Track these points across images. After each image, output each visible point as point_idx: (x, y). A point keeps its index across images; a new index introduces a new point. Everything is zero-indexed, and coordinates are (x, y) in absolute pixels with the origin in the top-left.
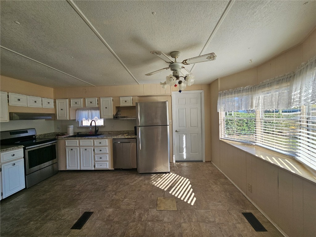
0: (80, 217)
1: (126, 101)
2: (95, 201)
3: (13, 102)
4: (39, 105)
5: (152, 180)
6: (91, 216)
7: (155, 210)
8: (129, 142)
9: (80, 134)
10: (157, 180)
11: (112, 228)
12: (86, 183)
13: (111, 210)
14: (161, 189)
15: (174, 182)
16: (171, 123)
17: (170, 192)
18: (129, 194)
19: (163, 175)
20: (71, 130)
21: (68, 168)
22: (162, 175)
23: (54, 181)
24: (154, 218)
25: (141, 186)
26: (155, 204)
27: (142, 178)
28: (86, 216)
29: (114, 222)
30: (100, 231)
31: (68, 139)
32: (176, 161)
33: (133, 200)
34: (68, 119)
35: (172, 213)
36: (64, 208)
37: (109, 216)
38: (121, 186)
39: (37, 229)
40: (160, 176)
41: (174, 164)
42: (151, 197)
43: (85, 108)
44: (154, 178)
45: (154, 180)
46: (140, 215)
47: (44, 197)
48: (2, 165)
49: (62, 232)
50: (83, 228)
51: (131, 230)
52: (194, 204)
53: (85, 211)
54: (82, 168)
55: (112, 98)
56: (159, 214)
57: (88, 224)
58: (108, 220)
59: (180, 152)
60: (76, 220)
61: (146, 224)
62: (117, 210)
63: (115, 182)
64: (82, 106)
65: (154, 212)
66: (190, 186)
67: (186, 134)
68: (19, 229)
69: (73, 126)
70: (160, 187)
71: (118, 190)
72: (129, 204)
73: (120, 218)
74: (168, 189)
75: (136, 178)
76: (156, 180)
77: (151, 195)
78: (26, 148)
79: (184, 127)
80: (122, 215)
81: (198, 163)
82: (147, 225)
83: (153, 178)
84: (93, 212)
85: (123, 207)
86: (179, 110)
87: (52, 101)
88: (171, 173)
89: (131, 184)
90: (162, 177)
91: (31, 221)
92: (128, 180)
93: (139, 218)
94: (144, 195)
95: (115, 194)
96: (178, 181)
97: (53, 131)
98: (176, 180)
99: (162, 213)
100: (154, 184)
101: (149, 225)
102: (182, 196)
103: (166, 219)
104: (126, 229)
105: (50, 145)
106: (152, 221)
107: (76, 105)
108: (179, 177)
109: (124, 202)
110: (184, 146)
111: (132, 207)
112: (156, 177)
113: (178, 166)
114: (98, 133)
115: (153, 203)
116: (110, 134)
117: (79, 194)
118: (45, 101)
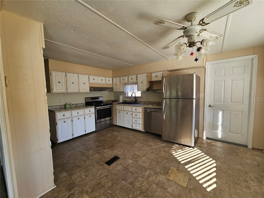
0: (112, 158)
1: (156, 76)
2: (124, 151)
3: (92, 81)
4: (104, 82)
5: (173, 149)
6: (118, 160)
7: (164, 177)
8: (157, 112)
9: (126, 101)
10: (178, 151)
11: (126, 175)
12: (124, 136)
13: (131, 161)
14: (178, 160)
15: (195, 159)
16: (203, 97)
17: (186, 167)
18: (148, 154)
19: (186, 148)
20: (121, 99)
21: (118, 124)
22: (184, 148)
23: (109, 130)
24: (160, 183)
25: (160, 151)
26: (166, 171)
27: (164, 145)
28: (115, 159)
29: (129, 171)
30: (119, 172)
31: (118, 105)
32: (207, 138)
33: (149, 161)
34: (119, 91)
35: (179, 187)
36: (107, 149)
37: (128, 165)
38: (145, 146)
39: (92, 155)
40: (182, 148)
41: (203, 140)
42: (165, 163)
43: (128, 84)
44: (176, 148)
45: (174, 150)
46: (149, 174)
47: (101, 138)
48: (85, 116)
49: (100, 163)
50: (111, 166)
51: (137, 183)
52: (210, 191)
53: (116, 155)
54: (125, 126)
55: (146, 74)
56: (166, 181)
57: (114, 165)
58: (126, 167)
59: (213, 130)
60: (109, 158)
61: (151, 184)
62: (135, 163)
63: (142, 141)
64: (127, 82)
65: (162, 178)
66: (215, 169)
67: (223, 110)
68: (86, 152)
69: (122, 96)
70: (178, 158)
71: (142, 148)
72: (144, 162)
73: (134, 170)
74: (185, 163)
75: (159, 143)
76: (176, 151)
77: (166, 162)
78: (96, 108)
79: (222, 102)
80: (137, 168)
81: (238, 147)
82: (151, 186)
83: (174, 147)
84: (120, 158)
85: (140, 163)
86: (214, 82)
87: (111, 79)
88: (196, 149)
89: (153, 146)
90: (184, 150)
91: (91, 150)
92: (152, 143)
93: (147, 177)
94: (159, 160)
95: (138, 151)
96: (201, 159)
97: (113, 99)
98: (198, 157)
99: (169, 182)
100: (173, 154)
101: (153, 187)
102: (198, 176)
103: (170, 190)
104: (135, 180)
105: (109, 107)
106: (157, 184)
107: (123, 81)
108: (203, 155)
109: (142, 159)
110: (220, 123)
111: (146, 165)
112: (178, 148)
113: (207, 143)
114: (137, 102)
115: (164, 170)
116: (145, 103)
117: (117, 143)
118: (107, 79)
